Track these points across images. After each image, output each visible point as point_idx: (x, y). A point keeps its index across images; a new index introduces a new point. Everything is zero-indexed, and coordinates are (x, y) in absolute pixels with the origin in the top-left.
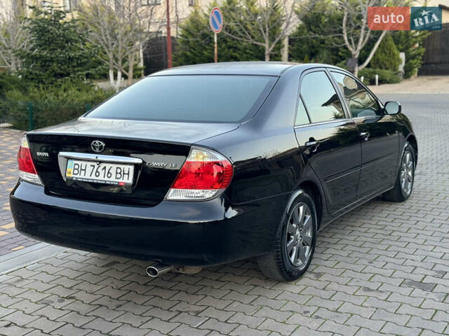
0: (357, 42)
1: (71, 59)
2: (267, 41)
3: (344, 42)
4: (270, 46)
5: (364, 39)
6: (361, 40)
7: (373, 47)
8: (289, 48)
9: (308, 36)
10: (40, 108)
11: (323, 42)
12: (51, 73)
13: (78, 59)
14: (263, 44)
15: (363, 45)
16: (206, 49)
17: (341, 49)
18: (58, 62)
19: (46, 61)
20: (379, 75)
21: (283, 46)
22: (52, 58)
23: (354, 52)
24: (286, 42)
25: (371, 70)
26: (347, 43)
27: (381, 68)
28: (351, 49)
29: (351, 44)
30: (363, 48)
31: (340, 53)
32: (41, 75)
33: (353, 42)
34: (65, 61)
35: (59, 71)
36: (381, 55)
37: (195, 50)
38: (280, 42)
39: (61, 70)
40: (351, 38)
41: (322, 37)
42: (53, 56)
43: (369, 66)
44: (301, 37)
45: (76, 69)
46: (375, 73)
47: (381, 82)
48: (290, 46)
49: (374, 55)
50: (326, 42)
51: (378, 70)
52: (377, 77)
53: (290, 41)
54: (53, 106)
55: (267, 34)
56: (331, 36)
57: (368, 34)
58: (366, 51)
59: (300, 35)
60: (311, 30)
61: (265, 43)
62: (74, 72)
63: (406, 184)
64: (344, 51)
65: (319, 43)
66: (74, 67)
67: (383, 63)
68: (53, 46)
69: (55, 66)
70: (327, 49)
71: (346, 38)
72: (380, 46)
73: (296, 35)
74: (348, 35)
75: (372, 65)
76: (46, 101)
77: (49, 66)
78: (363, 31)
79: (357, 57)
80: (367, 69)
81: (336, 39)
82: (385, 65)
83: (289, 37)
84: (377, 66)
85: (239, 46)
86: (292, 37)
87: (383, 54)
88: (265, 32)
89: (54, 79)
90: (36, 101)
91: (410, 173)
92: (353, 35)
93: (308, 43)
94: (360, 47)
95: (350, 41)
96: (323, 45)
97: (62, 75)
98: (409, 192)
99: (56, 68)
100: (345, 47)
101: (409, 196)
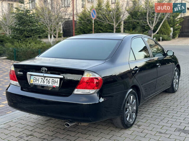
0: (153, 23)
1: (32, 30)
2: (115, 23)
3: (147, 23)
4: (116, 25)
5: (156, 22)
6: (154, 22)
7: (159, 25)
8: (124, 26)
9: (132, 20)
10: (19, 51)
11: (138, 23)
12: (24, 36)
13: (35, 30)
14: (113, 24)
15: (155, 24)
16: (89, 26)
17: (146, 26)
18: (27, 31)
19: (22, 31)
20: (162, 37)
21: (121, 25)
22: (24, 30)
23: (151, 28)
24: (122, 23)
25: (158, 35)
26: (148, 24)
27: (163, 34)
28: (150, 26)
29: (150, 24)
30: (155, 26)
31: (145, 28)
32: (19, 37)
33: (151, 23)
34: (30, 31)
35: (27, 35)
36: (163, 28)
37: (84, 26)
38: (120, 23)
39: (28, 34)
40: (150, 21)
41: (138, 21)
42: (25, 29)
43: (157, 33)
44: (129, 21)
45: (34, 34)
46: (160, 36)
47: (163, 40)
48: (124, 25)
49: (160, 29)
50: (139, 23)
51: (161, 35)
52: (161, 38)
53: (124, 23)
54: (24, 50)
55: (115, 20)
56: (141, 21)
57: (157, 20)
58: (156, 27)
59: (128, 20)
60: (133, 18)
61: (114, 23)
62: (34, 35)
63: (176, 85)
64: (147, 27)
65: (136, 23)
66: (33, 33)
67: (164, 32)
68: (25, 24)
69: (25, 33)
70: (140, 26)
71: (148, 22)
72: (162, 25)
73: (127, 20)
74: (149, 20)
75: (159, 33)
76: (22, 48)
77: (23, 33)
78: (155, 19)
79: (152, 29)
80: (156, 35)
81: (144, 22)
82: (165, 33)
83: (124, 21)
84: (161, 33)
85: (103, 24)
86: (125, 21)
87: (164, 28)
88: (114, 19)
89: (25, 38)
90: (17, 48)
91: (177, 81)
92: (151, 20)
93: (132, 24)
94: (154, 25)
95: (150, 23)
96: (138, 24)
97: (28, 37)
98: (177, 89)
99: (26, 34)
100: (148, 25)
101: (177, 90)
